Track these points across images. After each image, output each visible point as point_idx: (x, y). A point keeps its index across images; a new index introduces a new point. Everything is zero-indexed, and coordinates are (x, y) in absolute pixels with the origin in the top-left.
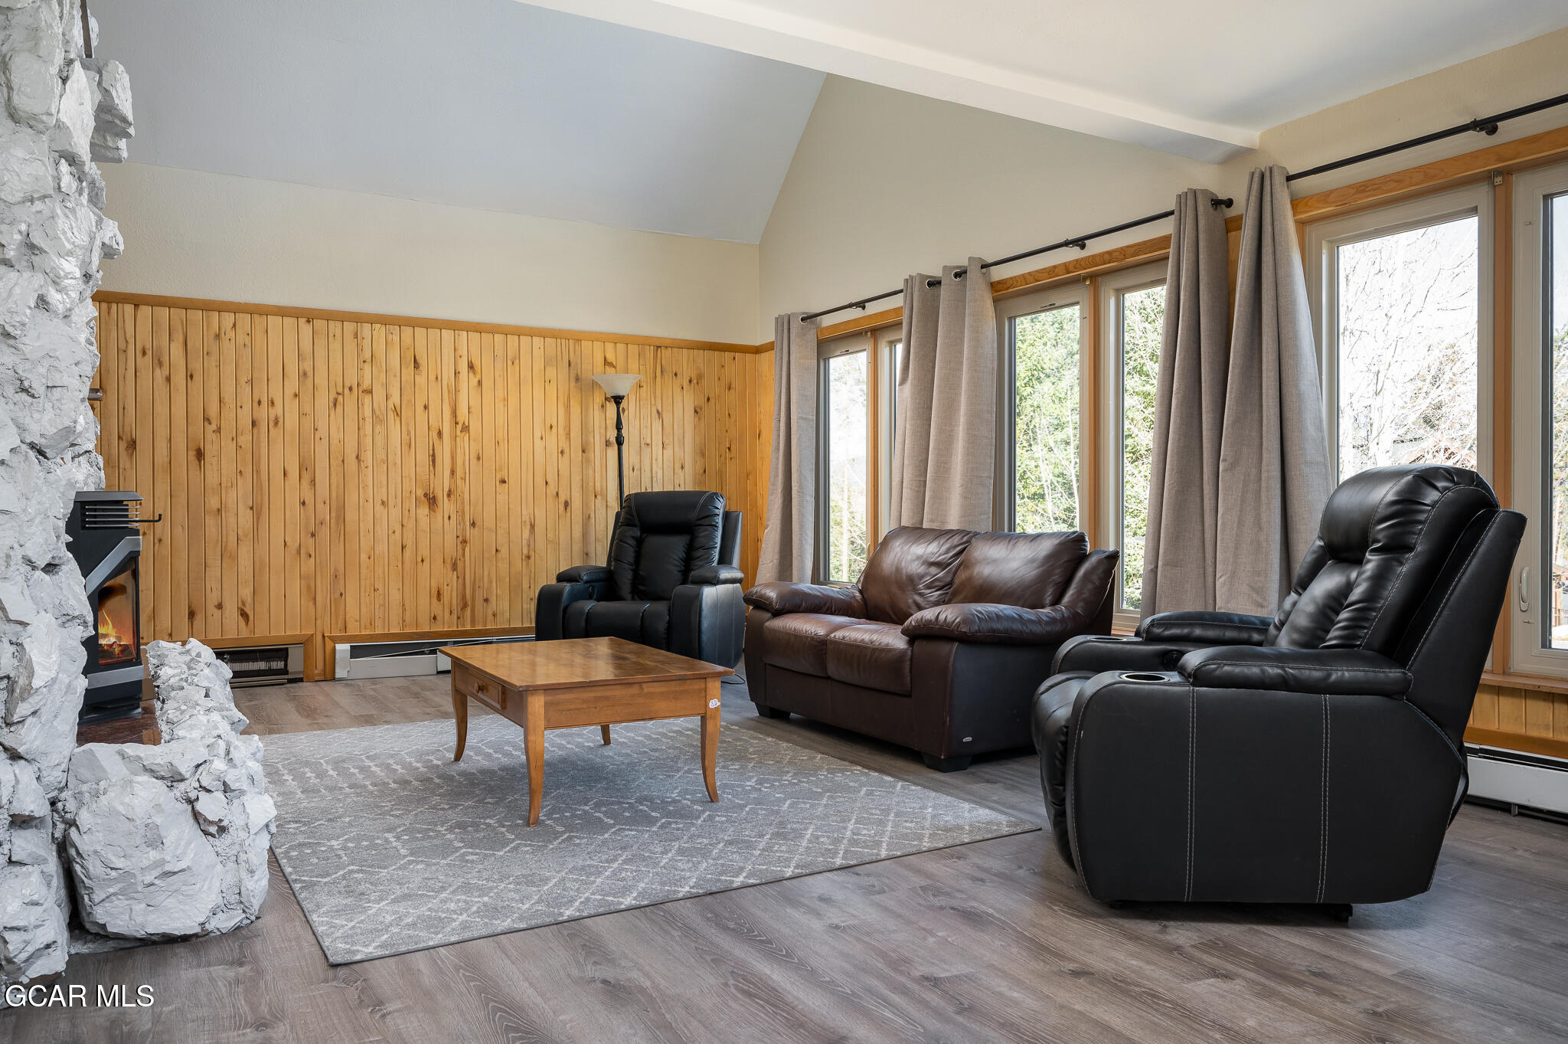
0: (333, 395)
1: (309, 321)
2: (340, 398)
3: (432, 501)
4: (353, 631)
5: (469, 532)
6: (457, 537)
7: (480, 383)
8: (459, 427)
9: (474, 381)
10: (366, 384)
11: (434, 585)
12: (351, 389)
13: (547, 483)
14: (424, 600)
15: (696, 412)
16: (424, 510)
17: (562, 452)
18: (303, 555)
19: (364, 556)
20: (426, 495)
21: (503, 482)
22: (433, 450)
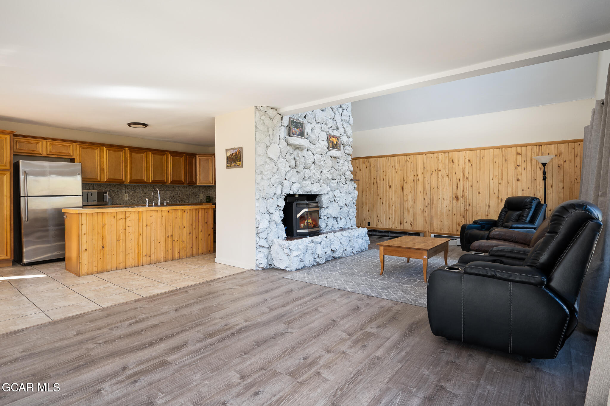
0: (431, 172)
1: (426, 155)
2: (433, 173)
3: (457, 198)
4: (436, 231)
5: (468, 207)
6: (465, 209)
7: (472, 165)
8: (465, 178)
9: (470, 165)
10: (439, 169)
11: (458, 221)
12: (436, 170)
13: (494, 193)
14: (455, 225)
16: (455, 201)
17: (500, 184)
18: (424, 211)
19: (439, 213)
20: (455, 197)
21: (479, 193)
22: (458, 185)
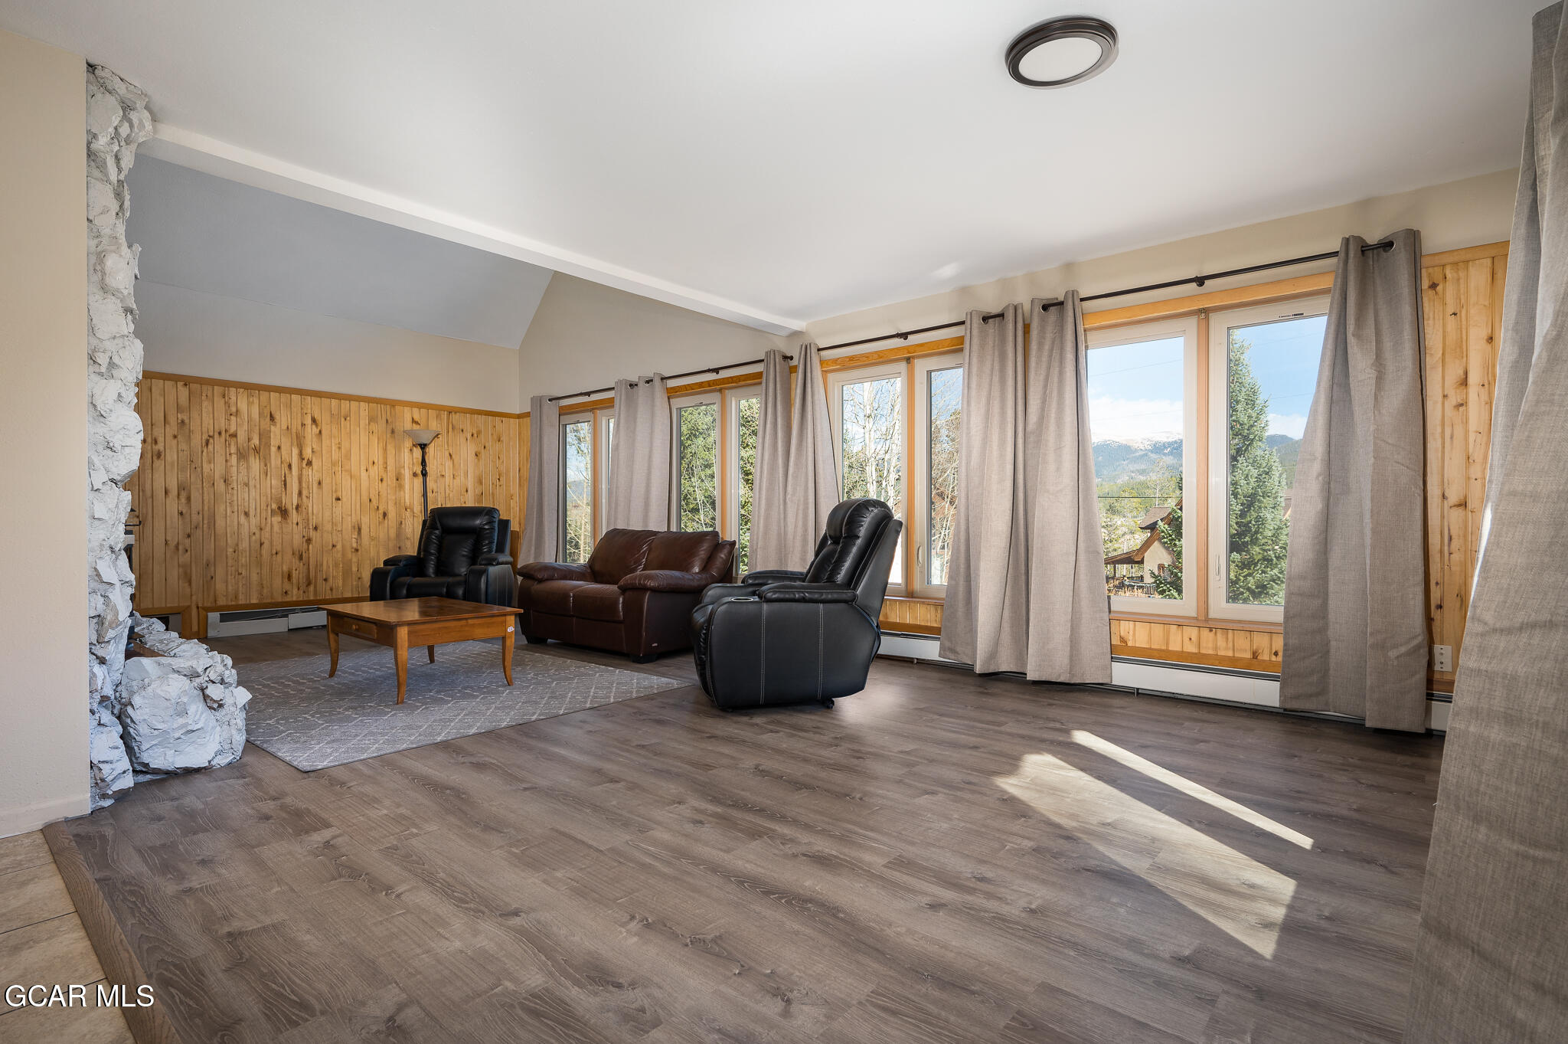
0: (205, 437)
1: (186, 385)
2: (211, 441)
3: (284, 512)
4: (222, 602)
5: (312, 533)
6: (304, 537)
7: (320, 432)
8: (305, 462)
9: (316, 430)
10: (232, 430)
11: (285, 568)
12: (220, 433)
13: (370, 500)
14: (277, 582)
15: (476, 455)
16: (277, 519)
17: (382, 480)
18: (181, 551)
19: (230, 550)
20: (279, 508)
21: (338, 499)
22: (285, 477)
